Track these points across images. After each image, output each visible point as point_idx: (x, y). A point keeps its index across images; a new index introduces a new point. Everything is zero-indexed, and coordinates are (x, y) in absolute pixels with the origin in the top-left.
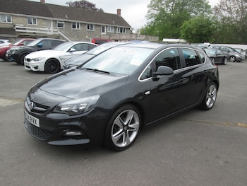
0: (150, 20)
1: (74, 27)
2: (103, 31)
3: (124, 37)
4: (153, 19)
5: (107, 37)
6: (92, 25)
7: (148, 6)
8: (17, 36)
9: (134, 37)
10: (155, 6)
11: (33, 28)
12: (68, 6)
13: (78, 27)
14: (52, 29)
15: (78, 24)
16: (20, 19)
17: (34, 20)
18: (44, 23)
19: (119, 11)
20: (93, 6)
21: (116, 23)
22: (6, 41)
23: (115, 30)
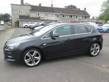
0: (102, 12)
1: (63, 16)
2: (77, 18)
3: (86, 20)
4: (104, 12)
5: (78, 21)
6: (71, 16)
7: (102, 6)
8: (40, 20)
9: (90, 20)
10: (105, 5)
11: (47, 17)
12: (65, 8)
13: (65, 17)
14: (54, 18)
15: (65, 15)
16: (43, 14)
17: (48, 14)
18: (51, 15)
19: (85, 9)
20: (76, 7)
21: (83, 14)
22: (36, 23)
23: (82, 17)
